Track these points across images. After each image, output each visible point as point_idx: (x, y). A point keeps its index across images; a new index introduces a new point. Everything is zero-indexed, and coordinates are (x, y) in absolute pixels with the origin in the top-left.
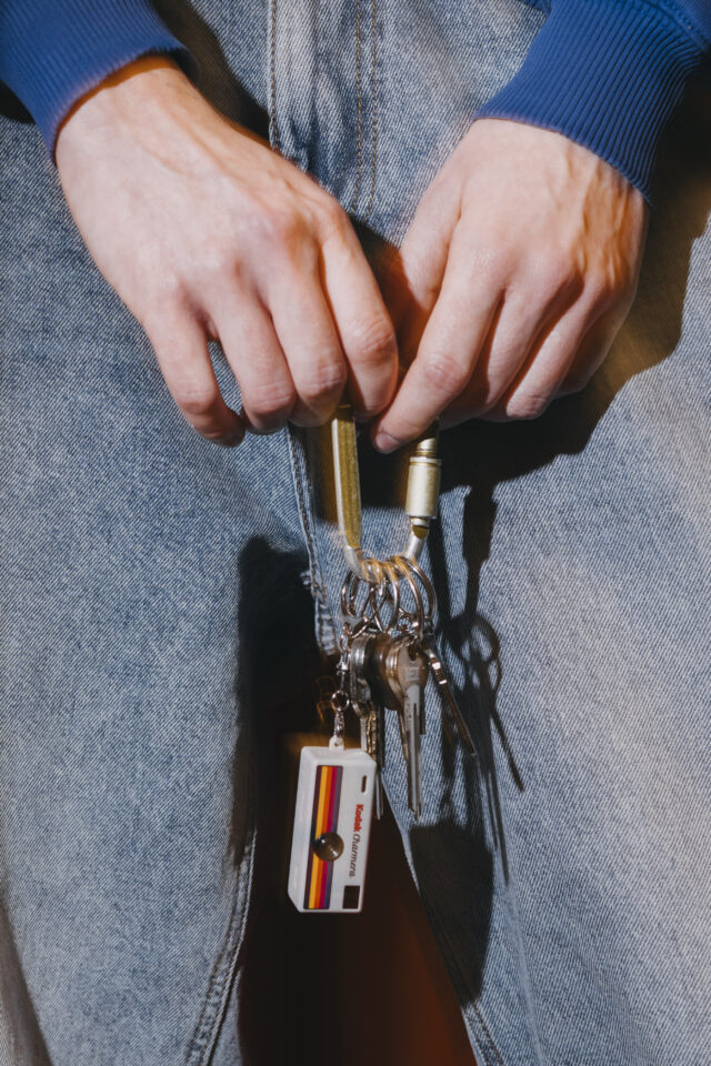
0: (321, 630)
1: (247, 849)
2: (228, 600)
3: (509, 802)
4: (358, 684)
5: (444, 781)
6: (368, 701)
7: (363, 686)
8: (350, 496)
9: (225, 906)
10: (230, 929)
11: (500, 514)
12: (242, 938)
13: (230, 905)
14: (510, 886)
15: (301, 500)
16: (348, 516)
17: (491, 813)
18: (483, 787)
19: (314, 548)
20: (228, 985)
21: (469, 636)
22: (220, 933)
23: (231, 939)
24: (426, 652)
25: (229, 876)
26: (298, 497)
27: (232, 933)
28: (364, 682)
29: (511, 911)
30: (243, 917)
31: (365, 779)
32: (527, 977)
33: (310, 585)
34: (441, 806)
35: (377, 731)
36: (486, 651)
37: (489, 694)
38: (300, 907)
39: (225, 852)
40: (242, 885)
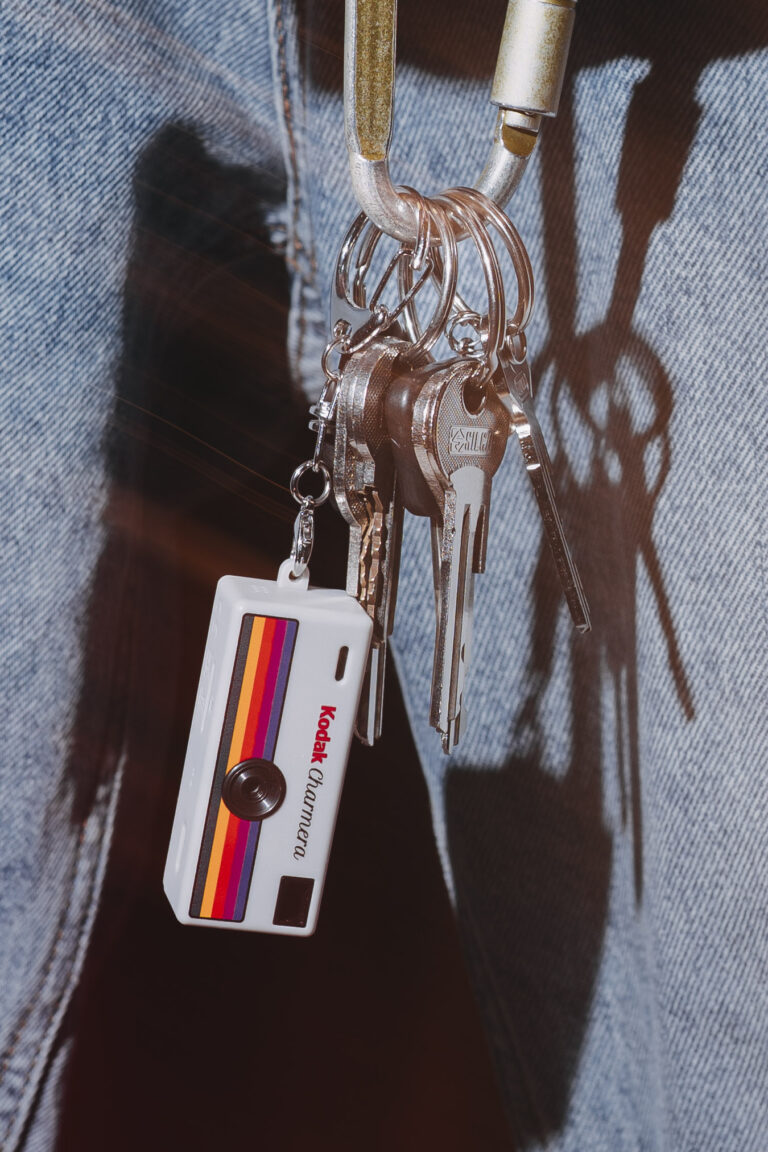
0: (301, 344)
1: (101, 792)
2: (105, 253)
3: (658, 732)
4: (351, 451)
5: (527, 680)
6: (368, 490)
7: (361, 458)
8: (373, 48)
9: (44, 907)
10: (51, 957)
11: (705, 132)
12: (75, 979)
13: (56, 905)
14: (644, 913)
15: (280, 55)
16: (365, 90)
17: (620, 755)
18: (608, 700)
19: (301, 163)
20: (36, 1076)
21: (609, 375)
22: (29, 964)
23: (51, 979)
24: (502, 397)
25: (59, 845)
26: (275, 48)
27: (55, 966)
28: (363, 449)
29: (641, 963)
30: (81, 933)
31: (344, 651)
32: (660, 1103)
33: (284, 244)
34: (516, 732)
35: (382, 555)
36: (643, 413)
37: (640, 504)
38: (182, 915)
39: (53, 791)
40: (84, 866)
